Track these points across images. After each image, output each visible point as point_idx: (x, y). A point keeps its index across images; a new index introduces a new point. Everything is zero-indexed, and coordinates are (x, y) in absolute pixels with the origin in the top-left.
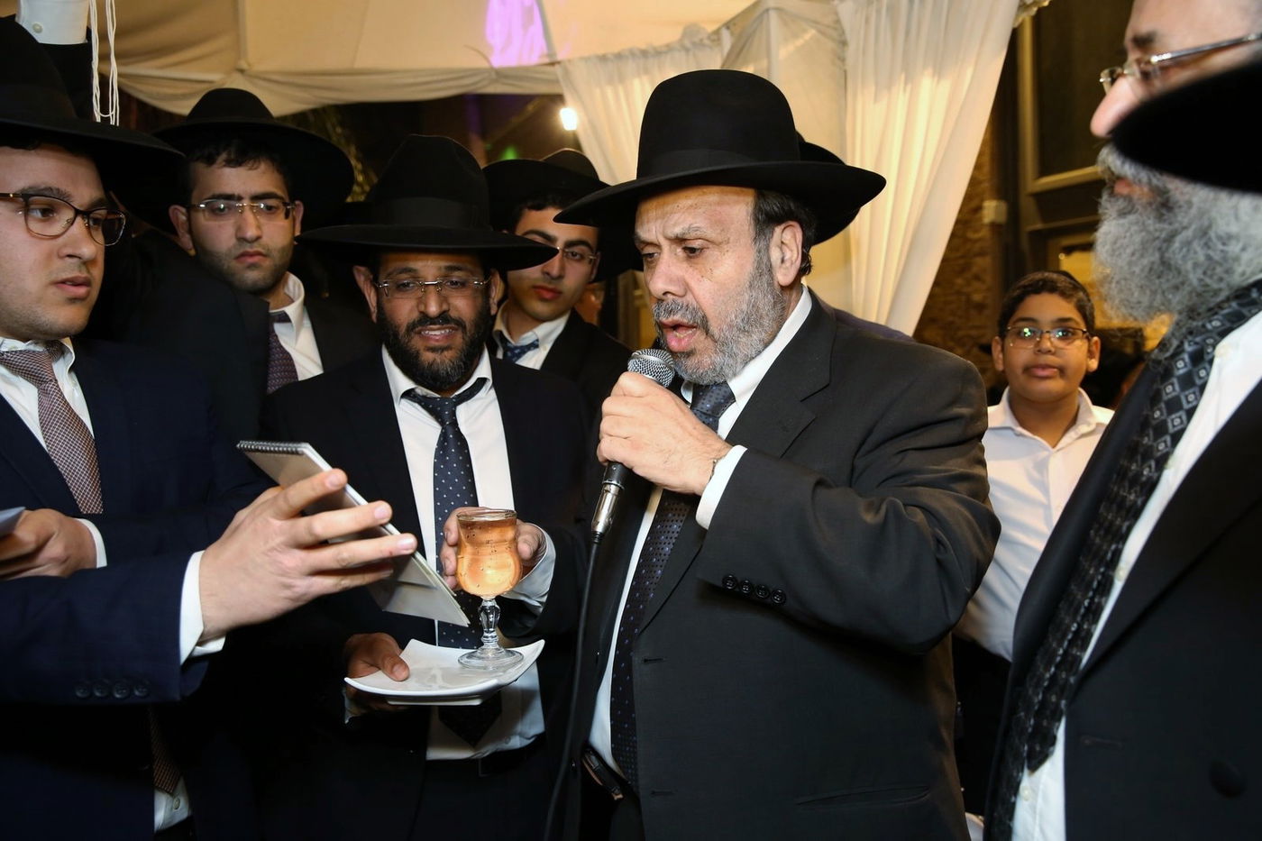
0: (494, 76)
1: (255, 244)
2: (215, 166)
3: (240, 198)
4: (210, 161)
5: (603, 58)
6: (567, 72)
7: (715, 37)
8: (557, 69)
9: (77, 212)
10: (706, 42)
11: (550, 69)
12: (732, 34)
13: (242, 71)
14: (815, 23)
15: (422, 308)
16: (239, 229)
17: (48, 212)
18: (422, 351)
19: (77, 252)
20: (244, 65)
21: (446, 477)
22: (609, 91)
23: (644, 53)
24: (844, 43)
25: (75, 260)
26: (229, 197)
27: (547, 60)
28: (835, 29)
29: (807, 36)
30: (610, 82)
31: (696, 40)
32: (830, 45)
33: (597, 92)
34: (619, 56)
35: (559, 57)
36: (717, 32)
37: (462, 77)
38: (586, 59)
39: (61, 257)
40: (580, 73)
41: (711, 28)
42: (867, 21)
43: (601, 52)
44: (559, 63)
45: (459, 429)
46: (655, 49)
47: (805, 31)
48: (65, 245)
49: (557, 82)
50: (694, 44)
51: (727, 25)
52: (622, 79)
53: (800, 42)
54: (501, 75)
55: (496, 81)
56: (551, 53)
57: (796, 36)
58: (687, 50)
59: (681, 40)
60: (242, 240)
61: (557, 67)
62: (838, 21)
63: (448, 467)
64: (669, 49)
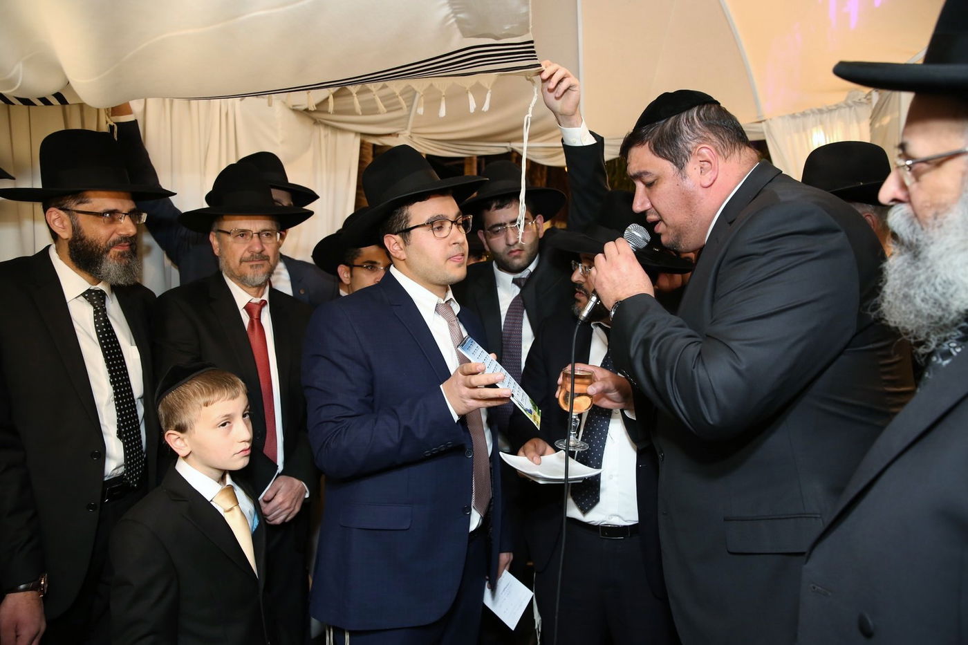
1: (515, 246)
2: (491, 210)
3: (505, 224)
4: (489, 208)
5: (794, 116)
6: (768, 126)
7: (867, 97)
8: (763, 125)
9: (452, 222)
10: (862, 99)
11: (758, 125)
12: (879, 95)
16: (507, 239)
17: (440, 228)
19: (457, 241)
22: (796, 137)
23: (821, 111)
25: (457, 245)
26: (500, 225)
27: (757, 119)
30: (797, 131)
31: (856, 99)
33: (788, 138)
34: (804, 114)
35: (765, 117)
36: (869, 93)
38: (782, 117)
39: (450, 245)
40: (778, 128)
43: (792, 112)
44: (764, 120)
46: (827, 108)
48: (451, 239)
49: (763, 133)
50: (854, 102)
52: (804, 129)
56: (760, 114)
58: (850, 107)
59: (846, 100)
60: (509, 245)
61: (763, 123)
64: (838, 107)
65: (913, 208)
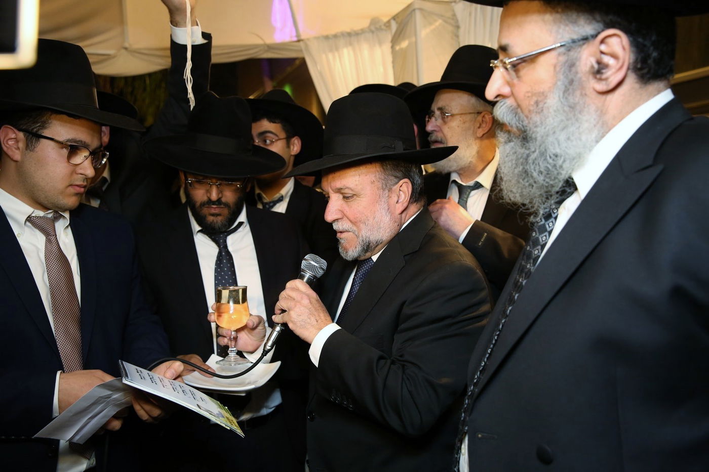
0: (266, 48)
5: (327, 38)
6: (307, 45)
7: (387, 24)
8: (301, 43)
9: (91, 153)
10: (383, 27)
11: (297, 44)
12: (397, 23)
13: (126, 49)
14: (441, 16)
15: (209, 195)
18: (207, 216)
20: (127, 45)
21: (221, 276)
22: (330, 56)
23: (349, 34)
24: (458, 27)
25: (83, 176)
27: (295, 39)
28: (453, 19)
29: (437, 24)
30: (331, 50)
31: (378, 26)
32: (450, 28)
33: (324, 56)
34: (335, 36)
35: (303, 37)
36: (389, 22)
37: (249, 50)
38: (317, 38)
40: (314, 47)
41: (385, 20)
42: (470, 14)
43: (325, 33)
44: (302, 40)
45: (228, 250)
46: (355, 32)
47: (435, 21)
49: (301, 51)
50: (377, 29)
51: (394, 18)
52: (337, 49)
53: (433, 27)
54: (270, 47)
55: (267, 51)
56: (298, 35)
57: (431, 24)
58: (373, 32)
59: (369, 27)
62: (454, 15)
63: (222, 270)
64: (363, 31)
65: (516, 100)
